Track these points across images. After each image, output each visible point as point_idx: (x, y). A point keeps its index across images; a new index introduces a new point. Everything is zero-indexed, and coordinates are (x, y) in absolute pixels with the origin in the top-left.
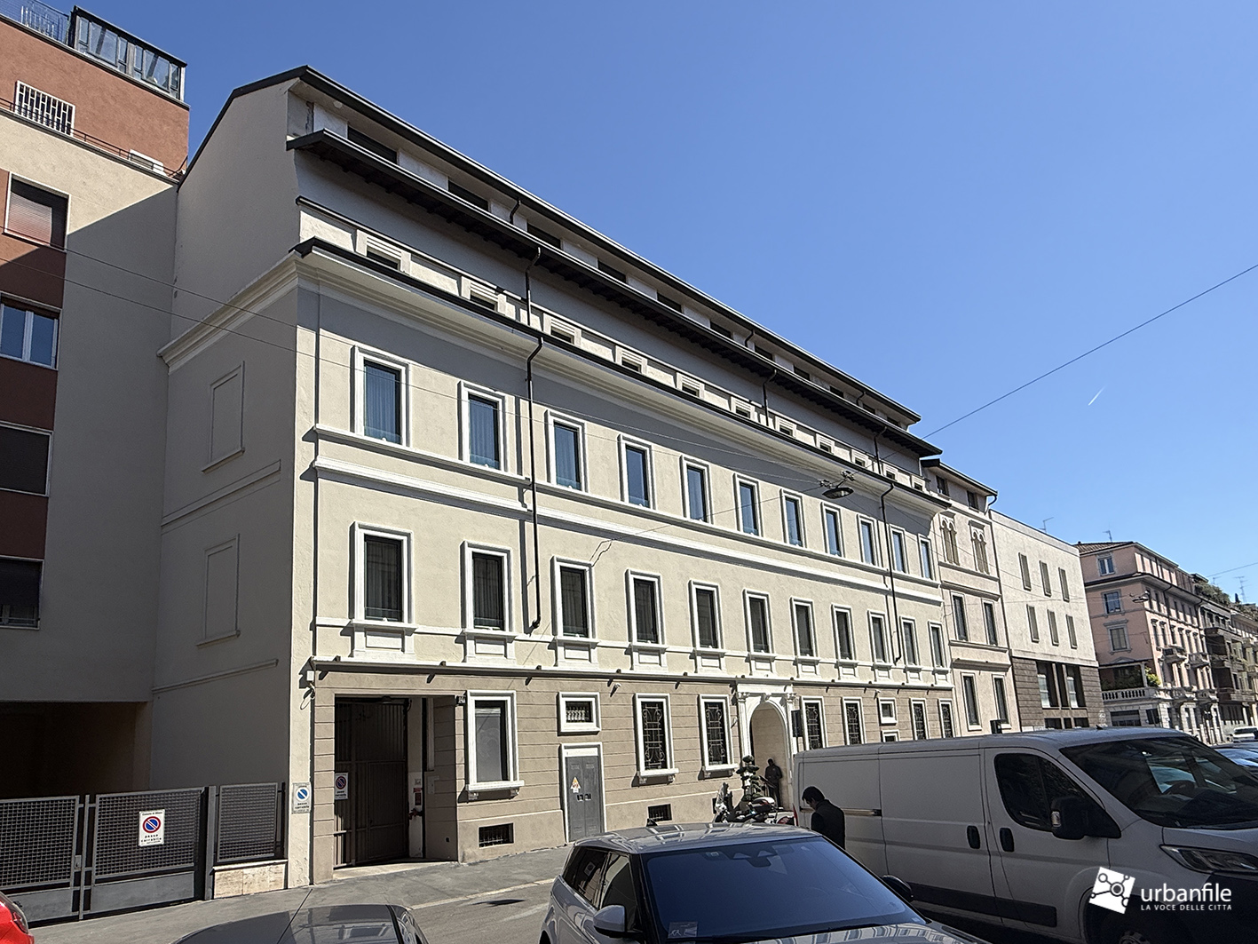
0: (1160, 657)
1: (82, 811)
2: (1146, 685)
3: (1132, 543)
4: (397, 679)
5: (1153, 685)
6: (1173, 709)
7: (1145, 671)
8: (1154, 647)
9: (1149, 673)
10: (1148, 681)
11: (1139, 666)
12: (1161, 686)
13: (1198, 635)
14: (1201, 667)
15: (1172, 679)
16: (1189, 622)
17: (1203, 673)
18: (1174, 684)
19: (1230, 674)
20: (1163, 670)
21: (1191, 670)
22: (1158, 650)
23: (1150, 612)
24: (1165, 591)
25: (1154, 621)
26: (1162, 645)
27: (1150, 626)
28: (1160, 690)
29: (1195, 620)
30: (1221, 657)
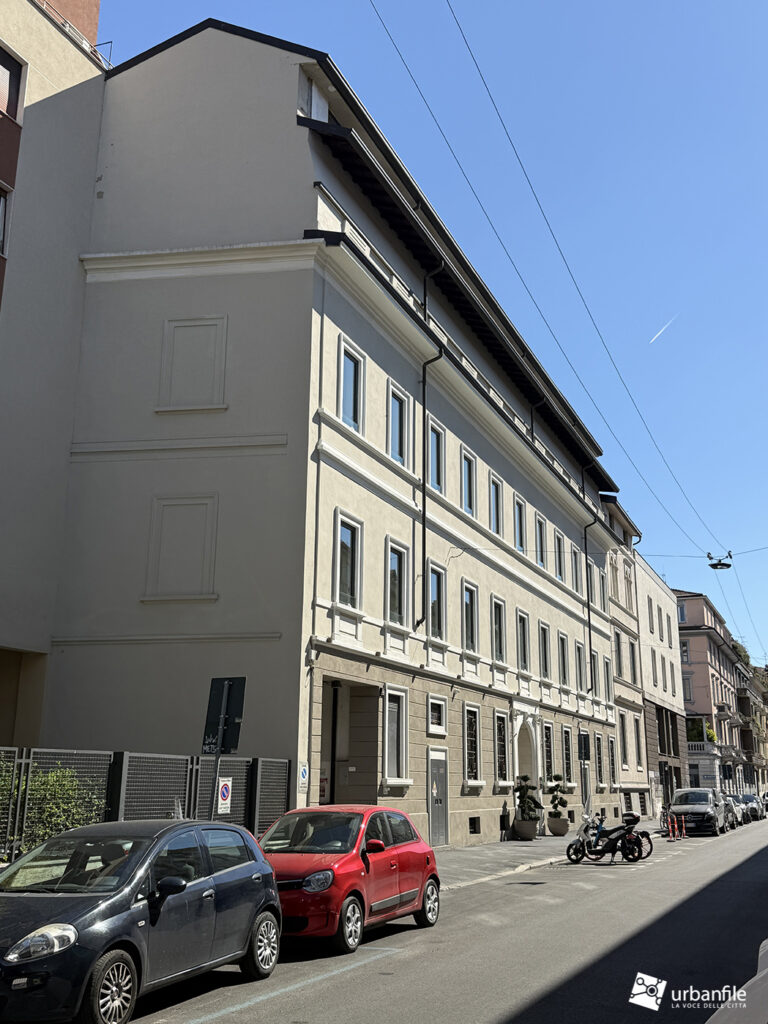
0: (715, 713)
1: (192, 770)
2: (706, 739)
3: (701, 595)
4: (352, 666)
5: (711, 739)
6: (722, 767)
7: (706, 726)
8: (712, 702)
9: (709, 728)
10: (708, 736)
11: (701, 720)
12: (716, 742)
13: (734, 694)
14: (736, 727)
15: (721, 736)
16: (729, 680)
17: (736, 733)
18: (722, 741)
19: (752, 736)
20: (717, 726)
21: (730, 728)
22: (715, 705)
23: (711, 666)
24: (719, 647)
25: (713, 676)
26: (716, 701)
27: (711, 680)
28: (715, 746)
29: (732, 678)
30: (747, 718)
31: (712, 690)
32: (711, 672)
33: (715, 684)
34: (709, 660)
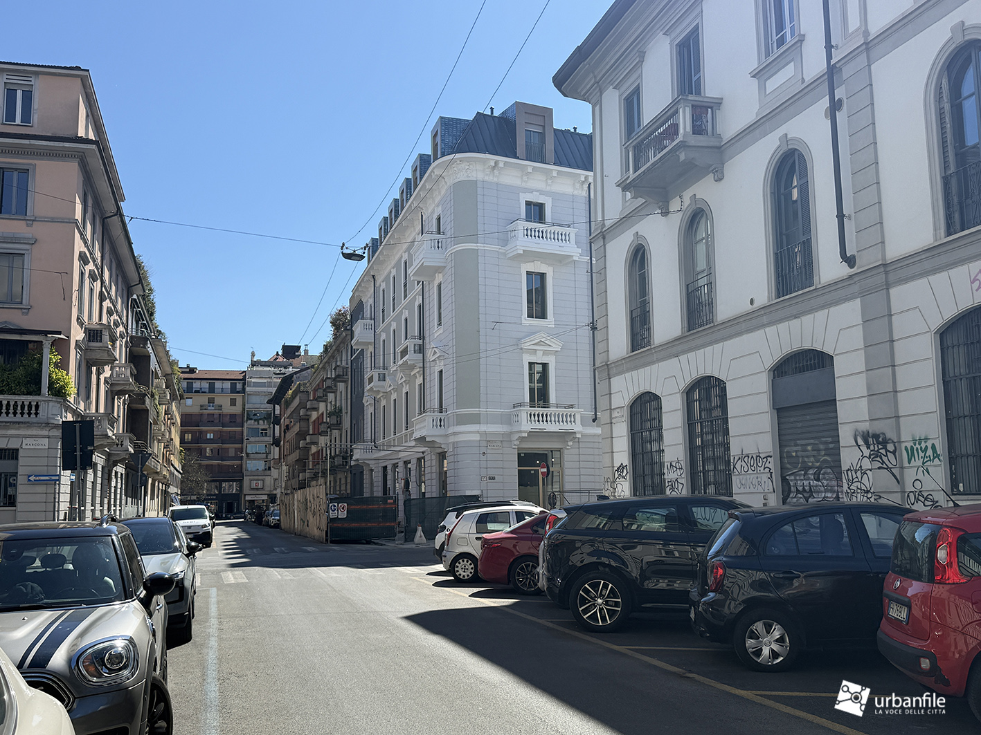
0: (79, 338)
2: (44, 389)
5: (58, 392)
7: (50, 358)
8: (75, 312)
9: (56, 365)
10: (51, 383)
12: (71, 400)
13: (124, 340)
14: (120, 393)
15: (88, 397)
16: (119, 307)
17: (119, 407)
18: (87, 406)
19: (148, 420)
20: (79, 368)
21: (109, 393)
22: (80, 323)
23: (81, 234)
24: (104, 221)
25: (83, 258)
26: (86, 318)
27: (76, 263)
28: (68, 409)
29: (125, 311)
30: (143, 388)
31: (76, 286)
32: (79, 246)
33: (87, 281)
34: (78, 215)
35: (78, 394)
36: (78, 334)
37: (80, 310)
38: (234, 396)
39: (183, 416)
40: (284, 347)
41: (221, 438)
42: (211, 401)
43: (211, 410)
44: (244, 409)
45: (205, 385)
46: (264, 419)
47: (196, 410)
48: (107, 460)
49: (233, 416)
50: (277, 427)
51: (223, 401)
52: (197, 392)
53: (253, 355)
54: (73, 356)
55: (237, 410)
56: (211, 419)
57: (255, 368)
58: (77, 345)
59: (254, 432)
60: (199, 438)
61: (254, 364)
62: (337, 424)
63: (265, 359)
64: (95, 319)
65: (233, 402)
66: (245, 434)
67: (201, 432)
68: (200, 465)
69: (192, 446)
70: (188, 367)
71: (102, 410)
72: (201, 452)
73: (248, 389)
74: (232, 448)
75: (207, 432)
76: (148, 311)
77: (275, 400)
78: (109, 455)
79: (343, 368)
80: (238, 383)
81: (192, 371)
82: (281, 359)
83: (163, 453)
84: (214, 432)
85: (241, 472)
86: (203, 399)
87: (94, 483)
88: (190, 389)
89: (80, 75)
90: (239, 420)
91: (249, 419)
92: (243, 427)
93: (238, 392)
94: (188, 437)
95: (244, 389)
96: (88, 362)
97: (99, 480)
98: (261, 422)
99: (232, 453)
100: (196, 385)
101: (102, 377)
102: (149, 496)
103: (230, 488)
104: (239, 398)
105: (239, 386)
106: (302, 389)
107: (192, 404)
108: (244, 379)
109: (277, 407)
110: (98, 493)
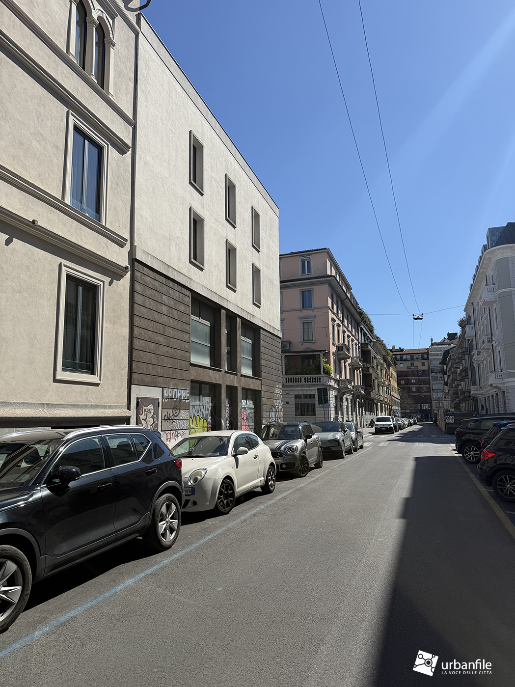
0: (334, 351)
2: (322, 372)
5: (327, 373)
6: (339, 397)
7: (323, 360)
8: (331, 341)
9: (326, 362)
10: (324, 370)
11: (319, 355)
12: (332, 375)
13: (357, 346)
14: (357, 368)
15: (340, 372)
16: (354, 333)
17: (358, 374)
18: (341, 376)
19: (372, 378)
20: (335, 362)
21: (351, 369)
22: (334, 345)
23: (331, 311)
24: (342, 302)
25: (333, 320)
26: (336, 342)
27: (330, 323)
28: (331, 378)
29: (357, 334)
30: (368, 365)
31: (331, 331)
32: (331, 316)
33: (336, 328)
34: (330, 305)
35: (335, 372)
36: (333, 349)
37: (334, 340)
38: (423, 361)
39: (397, 373)
40: (449, 335)
41: (418, 382)
42: (412, 364)
43: (413, 369)
44: (429, 367)
45: (409, 357)
46: (440, 372)
47: (405, 369)
48: (353, 397)
49: (424, 371)
50: (446, 376)
51: (418, 364)
52: (405, 360)
53: (432, 340)
54: (332, 358)
55: (425, 368)
56: (413, 374)
57: (433, 347)
58: (333, 354)
59: (435, 379)
60: (408, 383)
61: (432, 344)
62: (466, 376)
63: (438, 341)
64: (341, 342)
65: (423, 364)
66: (431, 380)
67: (408, 380)
68: (409, 396)
69: (404, 387)
70: (400, 348)
71: (348, 377)
72: (409, 390)
73: (430, 357)
74: (425, 387)
75: (411, 379)
76: (370, 330)
77: (443, 362)
78: (353, 395)
79: (466, 348)
80: (424, 355)
81: (402, 350)
82: (446, 341)
83: (386, 391)
84: (415, 379)
85: (431, 398)
86: (408, 364)
87: (347, 407)
88: (401, 359)
89: (326, 251)
90: (427, 373)
91: (432, 372)
92: (429, 376)
93: (425, 359)
94: (403, 382)
95: (428, 357)
96: (339, 359)
97: (350, 405)
98: (438, 374)
99: (425, 389)
100: (404, 357)
101: (347, 364)
102: (379, 411)
103: (425, 407)
104: (426, 362)
105: (425, 356)
106: (452, 357)
107: (402, 366)
108: (428, 352)
109: (445, 366)
110: (350, 410)
